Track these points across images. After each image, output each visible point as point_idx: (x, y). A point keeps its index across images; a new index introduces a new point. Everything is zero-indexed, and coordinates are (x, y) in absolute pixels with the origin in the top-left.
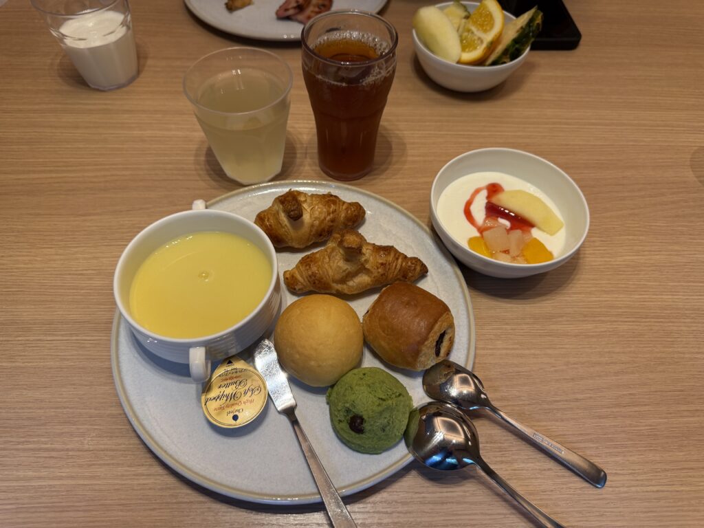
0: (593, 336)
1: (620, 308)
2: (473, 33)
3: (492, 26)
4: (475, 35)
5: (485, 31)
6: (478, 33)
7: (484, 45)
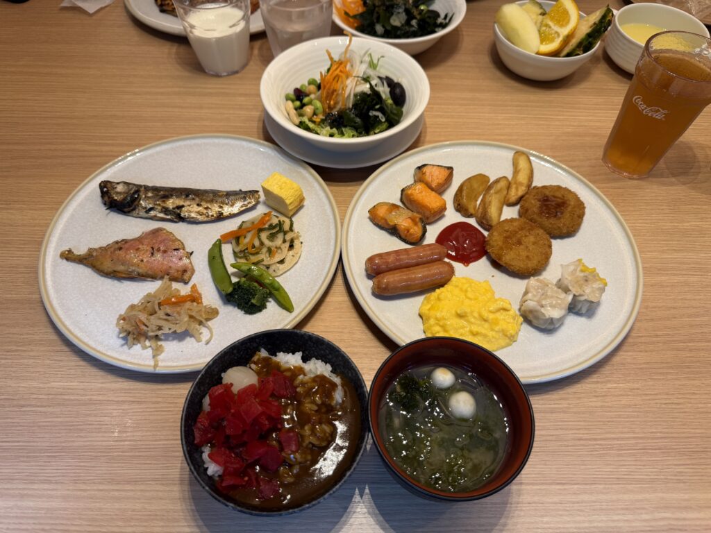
0: (667, 286)
1: (689, 264)
2: (550, 27)
3: (568, 22)
4: (553, 29)
5: (562, 26)
6: (555, 28)
7: (561, 39)
